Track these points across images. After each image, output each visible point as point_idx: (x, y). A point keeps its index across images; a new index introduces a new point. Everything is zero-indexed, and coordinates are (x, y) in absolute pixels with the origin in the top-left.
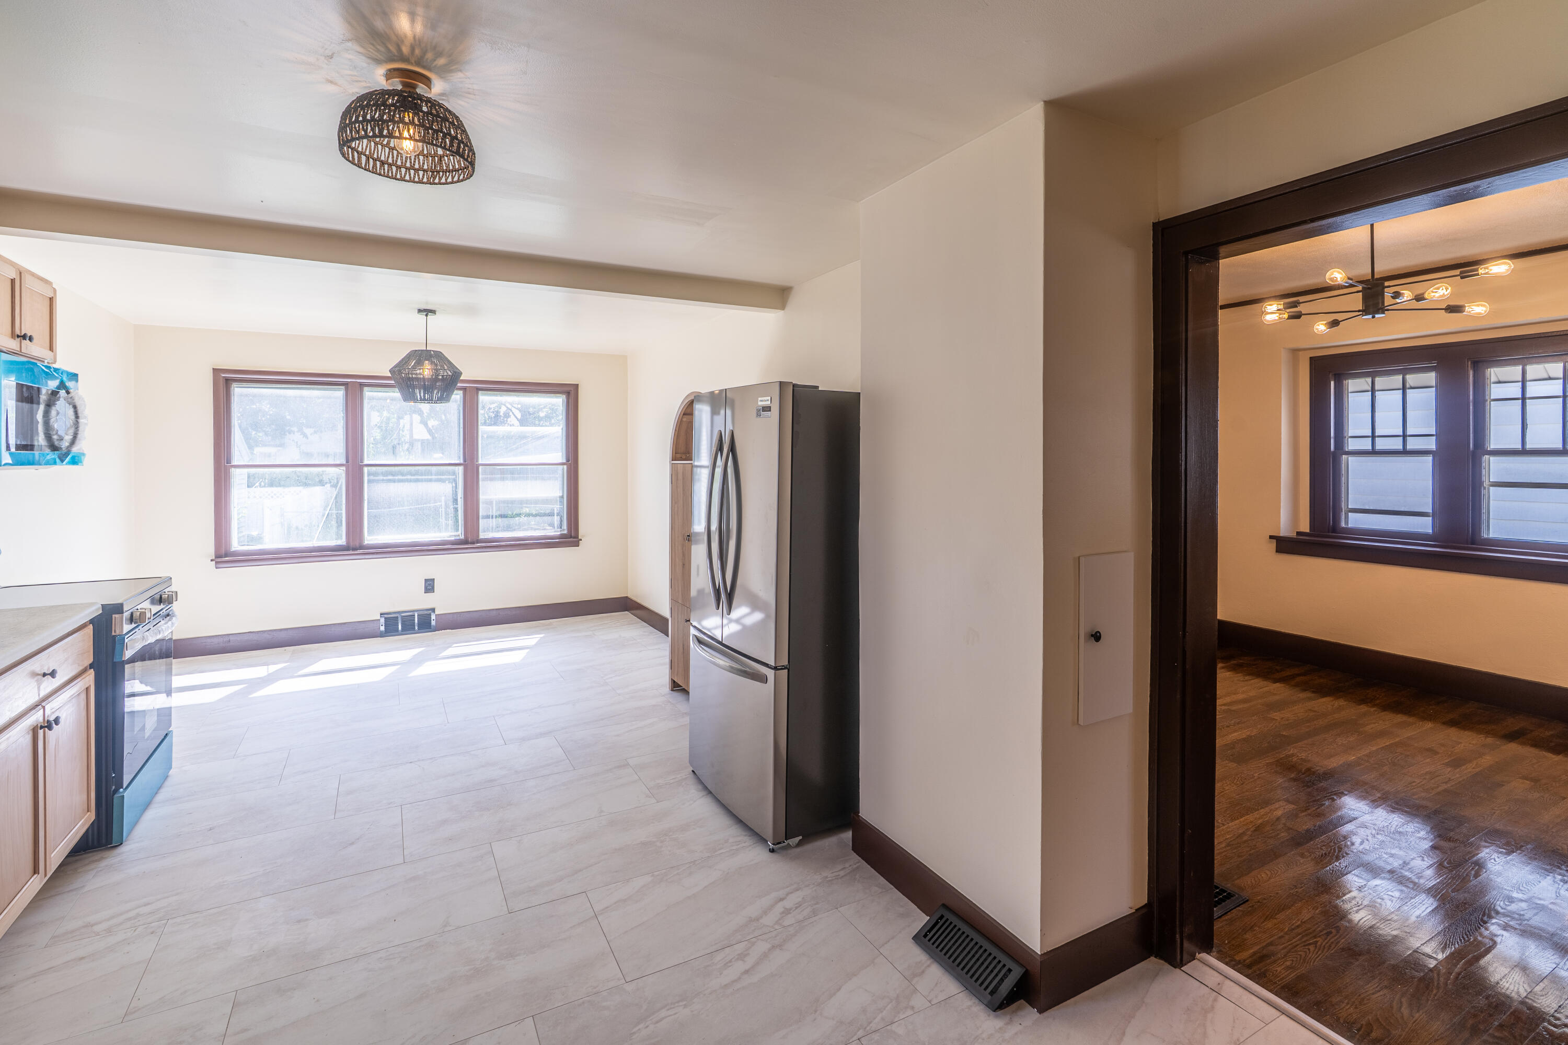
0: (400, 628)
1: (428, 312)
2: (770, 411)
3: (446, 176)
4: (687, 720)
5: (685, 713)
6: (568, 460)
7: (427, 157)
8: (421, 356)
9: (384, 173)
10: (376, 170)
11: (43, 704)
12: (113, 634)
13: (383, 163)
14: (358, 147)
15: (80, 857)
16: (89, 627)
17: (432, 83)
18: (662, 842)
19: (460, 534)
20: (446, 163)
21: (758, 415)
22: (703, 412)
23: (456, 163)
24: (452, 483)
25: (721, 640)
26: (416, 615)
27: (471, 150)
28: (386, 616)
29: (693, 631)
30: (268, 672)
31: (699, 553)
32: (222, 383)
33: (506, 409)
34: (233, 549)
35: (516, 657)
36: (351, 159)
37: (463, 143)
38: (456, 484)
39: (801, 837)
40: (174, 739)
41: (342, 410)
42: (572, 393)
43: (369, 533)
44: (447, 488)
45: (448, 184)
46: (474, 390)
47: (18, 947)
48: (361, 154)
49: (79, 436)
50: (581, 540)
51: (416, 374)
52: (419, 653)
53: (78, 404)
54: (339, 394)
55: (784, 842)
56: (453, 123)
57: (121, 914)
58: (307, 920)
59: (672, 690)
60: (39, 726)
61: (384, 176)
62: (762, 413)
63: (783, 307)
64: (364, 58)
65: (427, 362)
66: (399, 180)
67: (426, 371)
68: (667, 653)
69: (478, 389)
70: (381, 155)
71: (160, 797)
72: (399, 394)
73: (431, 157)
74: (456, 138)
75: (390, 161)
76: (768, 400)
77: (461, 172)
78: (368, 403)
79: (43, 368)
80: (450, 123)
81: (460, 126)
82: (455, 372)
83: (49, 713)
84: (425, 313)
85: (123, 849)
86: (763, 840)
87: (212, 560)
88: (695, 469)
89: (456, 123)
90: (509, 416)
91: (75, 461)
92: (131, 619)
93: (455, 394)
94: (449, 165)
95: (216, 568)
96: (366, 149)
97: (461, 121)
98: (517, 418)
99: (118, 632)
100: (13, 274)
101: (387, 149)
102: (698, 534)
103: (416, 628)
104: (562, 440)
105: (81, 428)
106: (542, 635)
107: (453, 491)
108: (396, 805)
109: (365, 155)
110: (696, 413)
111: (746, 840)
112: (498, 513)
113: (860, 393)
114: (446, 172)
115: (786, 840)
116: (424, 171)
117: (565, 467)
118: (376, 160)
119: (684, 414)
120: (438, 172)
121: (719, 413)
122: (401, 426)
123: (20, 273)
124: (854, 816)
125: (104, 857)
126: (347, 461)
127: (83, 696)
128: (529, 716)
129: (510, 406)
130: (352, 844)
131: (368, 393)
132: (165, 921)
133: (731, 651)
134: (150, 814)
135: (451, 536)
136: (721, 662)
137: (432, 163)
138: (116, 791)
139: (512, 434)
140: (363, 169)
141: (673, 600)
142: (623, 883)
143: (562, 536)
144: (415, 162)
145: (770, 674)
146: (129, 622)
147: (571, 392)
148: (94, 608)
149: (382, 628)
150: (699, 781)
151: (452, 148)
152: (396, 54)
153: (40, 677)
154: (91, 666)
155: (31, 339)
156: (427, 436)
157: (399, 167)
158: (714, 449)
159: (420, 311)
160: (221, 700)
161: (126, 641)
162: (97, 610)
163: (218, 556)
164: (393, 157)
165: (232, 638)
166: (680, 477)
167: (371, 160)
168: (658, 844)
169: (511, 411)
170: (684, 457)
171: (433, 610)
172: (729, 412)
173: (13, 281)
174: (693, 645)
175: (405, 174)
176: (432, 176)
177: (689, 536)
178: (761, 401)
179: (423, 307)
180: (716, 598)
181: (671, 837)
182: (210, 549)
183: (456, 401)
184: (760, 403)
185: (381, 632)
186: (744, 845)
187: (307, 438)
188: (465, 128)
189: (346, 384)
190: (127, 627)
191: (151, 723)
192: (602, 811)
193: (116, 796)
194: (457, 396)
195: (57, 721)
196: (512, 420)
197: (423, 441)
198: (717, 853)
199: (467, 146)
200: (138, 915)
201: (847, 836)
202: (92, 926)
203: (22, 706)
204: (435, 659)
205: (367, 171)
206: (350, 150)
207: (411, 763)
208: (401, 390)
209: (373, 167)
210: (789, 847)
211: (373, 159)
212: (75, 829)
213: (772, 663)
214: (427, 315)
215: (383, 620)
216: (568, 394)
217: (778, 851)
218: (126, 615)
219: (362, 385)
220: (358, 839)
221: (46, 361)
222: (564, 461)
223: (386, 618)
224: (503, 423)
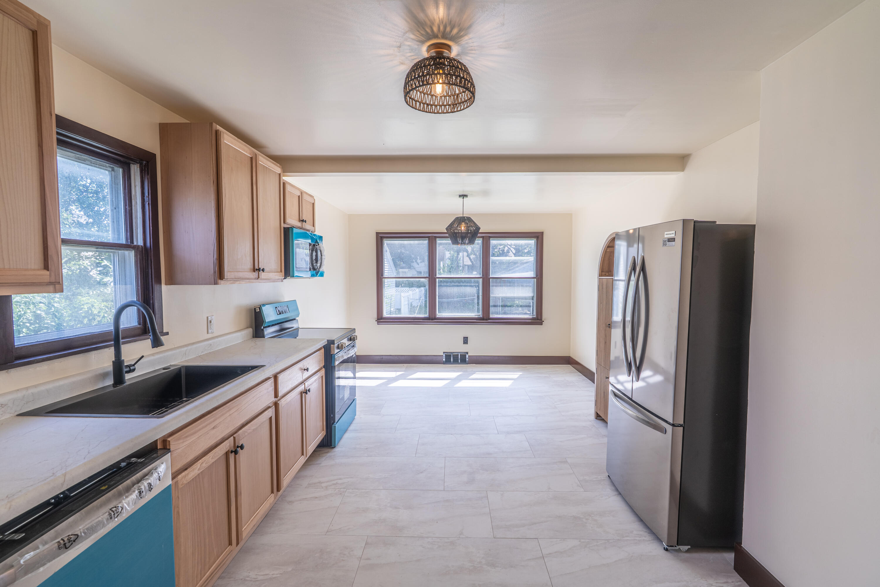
0: (452, 360)
1: (463, 196)
2: (674, 241)
3: (460, 106)
4: (605, 440)
5: (604, 435)
6: (537, 276)
7: (450, 96)
8: (460, 220)
9: (429, 110)
10: (424, 110)
11: (304, 382)
12: (331, 353)
13: (428, 105)
14: (415, 98)
15: (320, 449)
16: (322, 349)
17: (452, 48)
18: (587, 519)
19: (480, 314)
20: (460, 98)
21: (664, 244)
22: (621, 246)
23: (466, 97)
24: (477, 288)
25: (631, 398)
26: (459, 355)
27: (472, 84)
28: (446, 354)
29: (611, 388)
30: (396, 375)
31: (616, 334)
32: (379, 238)
33: (508, 248)
34: (384, 316)
35: (507, 384)
36: (411, 105)
37: (467, 80)
38: (479, 288)
39: (689, 547)
40: (357, 402)
41: (427, 250)
42: (540, 237)
43: (439, 312)
44: (473, 290)
45: (461, 110)
46: (487, 238)
47: (298, 485)
48: (417, 101)
49: (322, 264)
50: (544, 321)
51: (458, 230)
52: (460, 375)
53: (322, 250)
54: (426, 242)
55: (676, 547)
56: (461, 69)
57: (331, 481)
58: (399, 508)
59: (596, 419)
60: (303, 392)
61: (428, 112)
62: (667, 243)
63: (683, 170)
64: (415, 42)
65: (463, 223)
66: (436, 113)
67: (463, 228)
68: (593, 394)
69: (490, 237)
70: (427, 101)
71: (351, 428)
72: (450, 241)
73: (453, 96)
74: (463, 78)
75: (432, 103)
76: (673, 234)
77: (469, 101)
78: (439, 246)
79: (309, 234)
80: (460, 69)
81: (466, 70)
82: (477, 228)
83: (307, 386)
84: (462, 197)
85: (336, 450)
86: (659, 539)
87: (376, 321)
88: (615, 282)
89: (464, 69)
90: (509, 252)
91: (322, 275)
92: (338, 347)
93: (477, 240)
94: (462, 99)
95: (378, 324)
96: (419, 98)
97: (467, 68)
98: (513, 253)
99: (333, 353)
100: (299, 194)
101: (430, 96)
102: (616, 322)
103: (459, 361)
104: (534, 264)
105: (323, 261)
106: (521, 373)
107: (477, 292)
108: (442, 456)
109: (419, 102)
110: (616, 247)
111: (646, 536)
112: (503, 304)
113: (755, 225)
114: (460, 104)
115: (677, 545)
116: (449, 105)
117: (535, 279)
118: (424, 104)
119: (608, 247)
120: (456, 104)
121: (633, 246)
122: (459, 259)
123: (302, 193)
124: (737, 545)
125: (329, 451)
126: (429, 276)
127: (321, 380)
128: (512, 419)
129: (509, 247)
130: (422, 472)
131: (439, 241)
132: (346, 490)
133: (638, 406)
134: (346, 435)
135: (476, 315)
136: (630, 412)
137: (453, 100)
138: (333, 423)
139: (511, 261)
140: (417, 110)
141: (598, 363)
142: (561, 540)
143: (533, 319)
144: (444, 101)
145: (669, 428)
146: (337, 348)
147: (538, 237)
148: (324, 341)
149: (444, 360)
150: (613, 484)
151: (461, 85)
152: (431, 34)
153: (303, 370)
154: (324, 367)
155: (305, 221)
156: (470, 263)
157: (436, 106)
158: (629, 269)
159: (460, 196)
160: (377, 386)
161: (336, 357)
162: (325, 342)
163: (378, 319)
164: (433, 101)
165: (383, 357)
166: (605, 287)
167: (422, 104)
168: (584, 520)
169: (510, 249)
170: (607, 274)
171: (467, 353)
172: (640, 245)
173: (299, 196)
174: (611, 397)
175: (439, 109)
176: (453, 108)
177: (609, 325)
178: (667, 234)
179: (461, 194)
180: (628, 368)
181: (593, 518)
182: (375, 316)
183: (478, 244)
184: (666, 236)
185: (444, 361)
186: (644, 538)
187: (418, 265)
188: (469, 72)
189: (428, 237)
190: (336, 351)
191: (347, 394)
192: (549, 488)
193: (333, 425)
194: (479, 242)
195: (309, 390)
196: (511, 254)
197: (468, 266)
198: (624, 539)
199: (470, 82)
200: (337, 483)
201: (730, 556)
202: (321, 483)
203: (296, 383)
204: (467, 379)
205: (420, 111)
206: (411, 100)
207: (451, 434)
208: (451, 240)
209: (423, 108)
210: (679, 551)
211: (423, 104)
212: (318, 438)
213: (671, 422)
214: (463, 198)
215: (444, 355)
216: (537, 238)
217: (671, 551)
218: (336, 345)
219: (436, 237)
220: (424, 471)
221: (310, 231)
222: (535, 276)
223: (445, 355)
224: (506, 256)
